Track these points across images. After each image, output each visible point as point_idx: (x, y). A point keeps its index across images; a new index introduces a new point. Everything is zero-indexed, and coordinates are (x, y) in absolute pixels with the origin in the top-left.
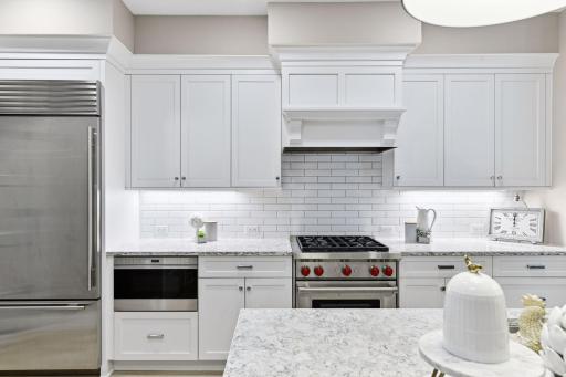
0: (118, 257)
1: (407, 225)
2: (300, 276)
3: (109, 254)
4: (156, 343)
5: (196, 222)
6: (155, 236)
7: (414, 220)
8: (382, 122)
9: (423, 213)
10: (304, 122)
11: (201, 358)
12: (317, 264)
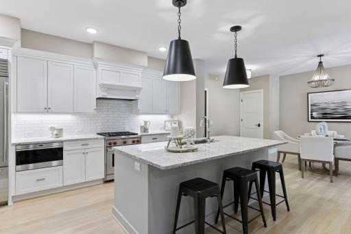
0: (17, 145)
1: (141, 127)
2: (108, 145)
3: (13, 144)
4: (41, 182)
5: (52, 129)
6: (25, 137)
7: (143, 125)
8: (135, 91)
9: (146, 122)
10: (108, 88)
11: (65, 185)
12: (114, 141)
